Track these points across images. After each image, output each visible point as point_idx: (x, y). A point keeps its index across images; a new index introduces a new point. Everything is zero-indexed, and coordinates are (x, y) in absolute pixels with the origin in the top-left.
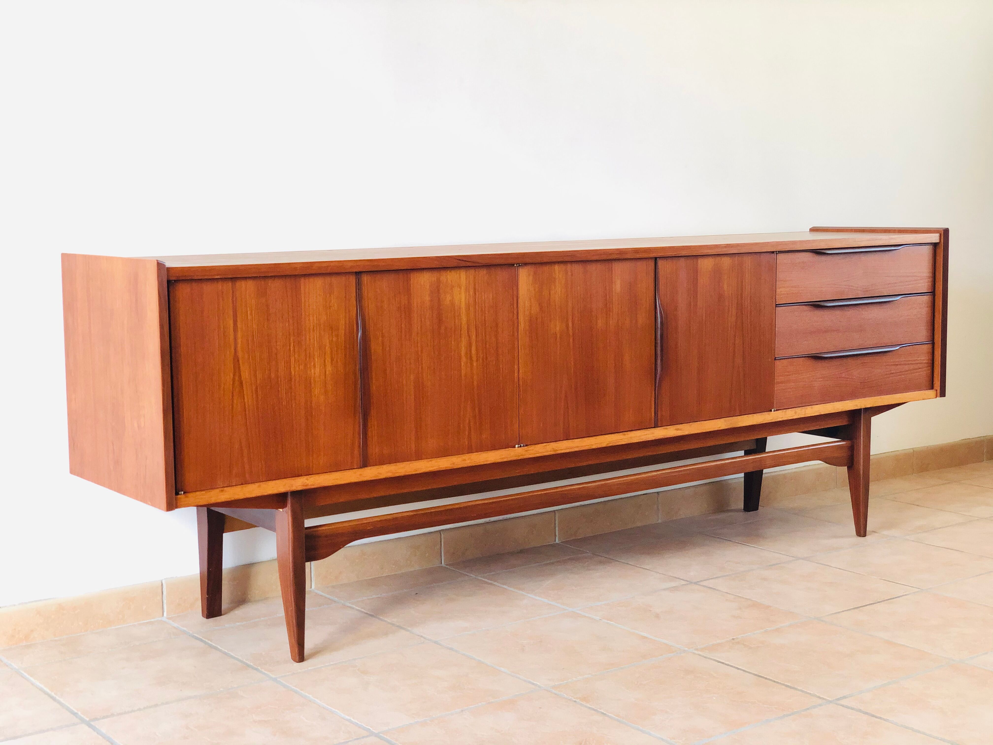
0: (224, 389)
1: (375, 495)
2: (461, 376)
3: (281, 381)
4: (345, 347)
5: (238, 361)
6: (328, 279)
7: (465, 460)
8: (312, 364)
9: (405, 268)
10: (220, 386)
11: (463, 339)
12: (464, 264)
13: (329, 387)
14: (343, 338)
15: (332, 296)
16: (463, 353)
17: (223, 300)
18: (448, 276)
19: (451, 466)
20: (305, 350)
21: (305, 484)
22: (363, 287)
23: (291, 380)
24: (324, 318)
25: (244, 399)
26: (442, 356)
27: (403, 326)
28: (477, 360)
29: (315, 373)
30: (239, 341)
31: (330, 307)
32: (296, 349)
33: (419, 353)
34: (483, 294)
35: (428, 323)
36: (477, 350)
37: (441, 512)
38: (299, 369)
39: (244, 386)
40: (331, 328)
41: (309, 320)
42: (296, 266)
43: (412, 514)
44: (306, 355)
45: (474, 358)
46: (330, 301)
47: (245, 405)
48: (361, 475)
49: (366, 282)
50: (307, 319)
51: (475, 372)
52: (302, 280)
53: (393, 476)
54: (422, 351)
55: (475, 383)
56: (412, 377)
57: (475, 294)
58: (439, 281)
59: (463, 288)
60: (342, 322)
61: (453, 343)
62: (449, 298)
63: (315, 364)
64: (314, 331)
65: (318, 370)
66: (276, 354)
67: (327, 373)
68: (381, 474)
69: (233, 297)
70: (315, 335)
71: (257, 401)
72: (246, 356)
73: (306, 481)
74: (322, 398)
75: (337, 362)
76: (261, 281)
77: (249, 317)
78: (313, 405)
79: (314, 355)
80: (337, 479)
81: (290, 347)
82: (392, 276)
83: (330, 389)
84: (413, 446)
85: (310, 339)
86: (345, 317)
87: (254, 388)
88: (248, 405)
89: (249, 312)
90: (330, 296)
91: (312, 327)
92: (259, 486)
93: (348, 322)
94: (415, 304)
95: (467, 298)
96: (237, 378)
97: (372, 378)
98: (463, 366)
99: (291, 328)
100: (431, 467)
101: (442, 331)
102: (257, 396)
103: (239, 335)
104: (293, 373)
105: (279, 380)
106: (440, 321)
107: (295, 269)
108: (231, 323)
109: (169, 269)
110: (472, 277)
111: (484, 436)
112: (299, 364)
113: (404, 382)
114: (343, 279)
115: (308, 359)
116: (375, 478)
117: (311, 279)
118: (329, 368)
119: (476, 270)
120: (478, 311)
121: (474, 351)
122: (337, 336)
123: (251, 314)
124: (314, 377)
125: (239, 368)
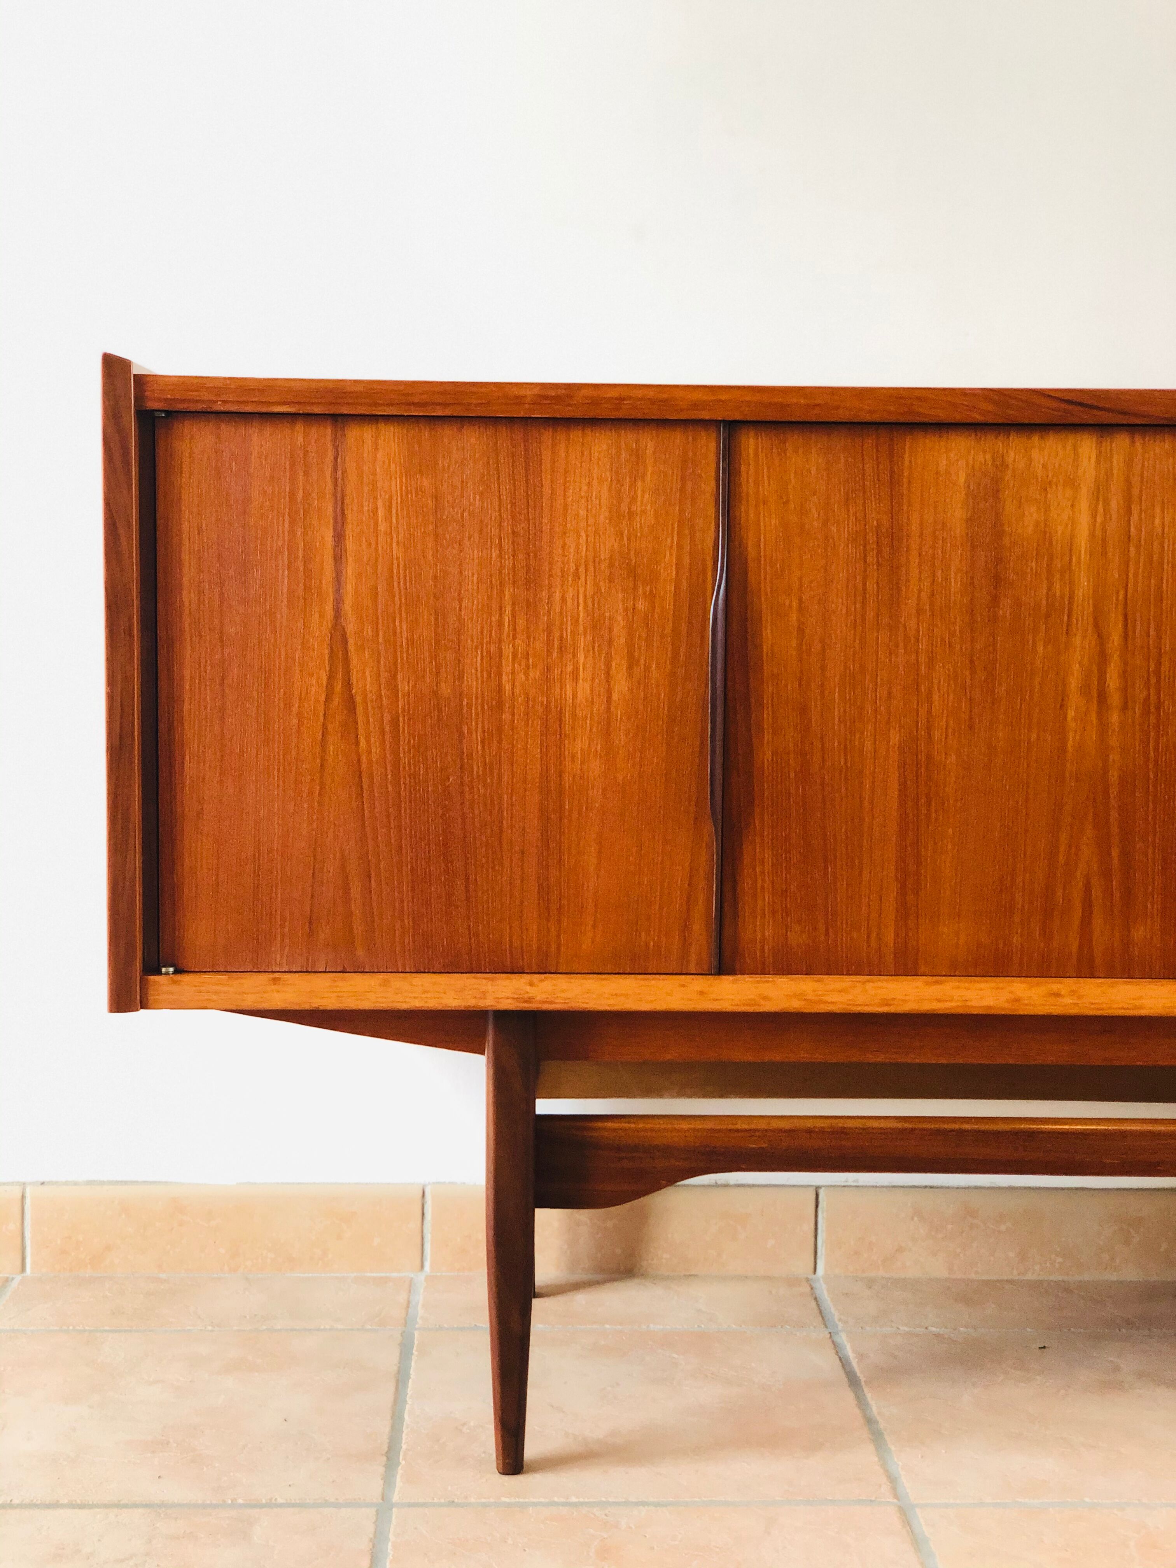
0: (299, 713)
1: (778, 1057)
2: (1063, 749)
3: (469, 706)
4: (675, 630)
5: (345, 641)
6: (628, 438)
7: (1057, 995)
8: (570, 668)
9: (876, 418)
10: (288, 706)
11: (1077, 641)
12: (1086, 417)
13: (620, 738)
14: (669, 604)
15: (639, 483)
16: (1074, 683)
17: (306, 473)
18: (1035, 453)
19: (1006, 1005)
20: (549, 631)
21: (526, 996)
22: (743, 468)
23: (500, 705)
24: (609, 545)
25: (357, 743)
26: (1000, 685)
27: (871, 586)
28: (1125, 707)
29: (575, 696)
30: (349, 588)
31: (631, 514)
32: (521, 622)
33: (923, 669)
34: (1158, 510)
35: (955, 585)
36: (1124, 675)
37: (997, 1135)
38: (527, 679)
39: (360, 710)
40: (633, 573)
41: (563, 547)
42: (522, 392)
43: (899, 1125)
44: (549, 643)
45: (1115, 699)
46: (633, 499)
47: (359, 761)
48: (702, 993)
49: (751, 452)
50: (559, 543)
51: (1114, 741)
52: (547, 435)
53: (807, 1010)
54: (931, 661)
55: (1114, 776)
56: (895, 738)
57: (1129, 511)
58: (1001, 465)
59: (1084, 490)
60: (669, 558)
61: (1040, 649)
62: (1032, 515)
63: (577, 669)
64: (577, 576)
65: (584, 689)
66: (458, 632)
67: (615, 697)
68: (765, 998)
69: (335, 470)
70: (581, 590)
71: (395, 752)
72: (368, 631)
73: (528, 988)
74: (596, 767)
75: (647, 668)
76: (420, 430)
77: (383, 527)
78: (567, 780)
79: (575, 646)
80: (626, 996)
81: (501, 614)
82: (840, 442)
83: (622, 743)
84: (889, 936)
85: (564, 600)
86: (680, 547)
87: (387, 717)
88: (370, 761)
89: (381, 512)
90: (633, 484)
91: (573, 566)
92: (386, 983)
93: (686, 560)
94: (915, 526)
95: (1099, 519)
96: (338, 687)
97: (761, 729)
98: (1074, 719)
99: (508, 563)
100: (939, 1000)
101: (1005, 610)
102: (396, 737)
103: (350, 570)
104: (508, 687)
105: (465, 703)
106: (997, 580)
107: (519, 400)
108: (328, 535)
109: (141, 380)
110: (1118, 461)
111: (1139, 933)
112: (528, 666)
113: (868, 745)
114: (677, 439)
115: (555, 655)
116: (750, 1009)
117: (576, 434)
118: (621, 685)
119: (1133, 442)
120: (1137, 563)
121: (1113, 682)
122: (651, 597)
123: (388, 518)
124: (574, 706)
125: (346, 659)
